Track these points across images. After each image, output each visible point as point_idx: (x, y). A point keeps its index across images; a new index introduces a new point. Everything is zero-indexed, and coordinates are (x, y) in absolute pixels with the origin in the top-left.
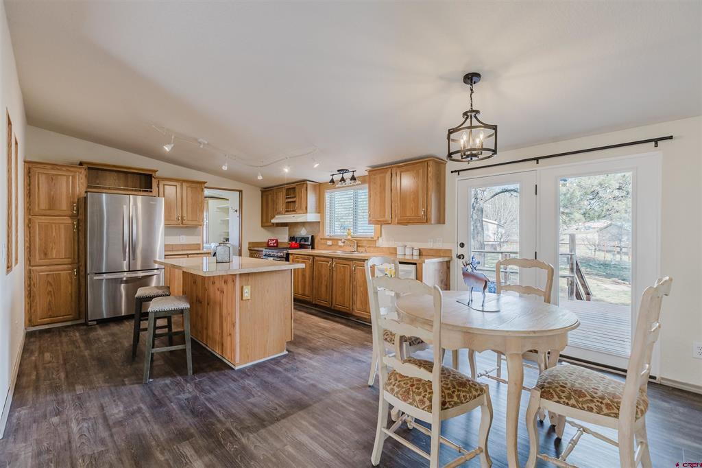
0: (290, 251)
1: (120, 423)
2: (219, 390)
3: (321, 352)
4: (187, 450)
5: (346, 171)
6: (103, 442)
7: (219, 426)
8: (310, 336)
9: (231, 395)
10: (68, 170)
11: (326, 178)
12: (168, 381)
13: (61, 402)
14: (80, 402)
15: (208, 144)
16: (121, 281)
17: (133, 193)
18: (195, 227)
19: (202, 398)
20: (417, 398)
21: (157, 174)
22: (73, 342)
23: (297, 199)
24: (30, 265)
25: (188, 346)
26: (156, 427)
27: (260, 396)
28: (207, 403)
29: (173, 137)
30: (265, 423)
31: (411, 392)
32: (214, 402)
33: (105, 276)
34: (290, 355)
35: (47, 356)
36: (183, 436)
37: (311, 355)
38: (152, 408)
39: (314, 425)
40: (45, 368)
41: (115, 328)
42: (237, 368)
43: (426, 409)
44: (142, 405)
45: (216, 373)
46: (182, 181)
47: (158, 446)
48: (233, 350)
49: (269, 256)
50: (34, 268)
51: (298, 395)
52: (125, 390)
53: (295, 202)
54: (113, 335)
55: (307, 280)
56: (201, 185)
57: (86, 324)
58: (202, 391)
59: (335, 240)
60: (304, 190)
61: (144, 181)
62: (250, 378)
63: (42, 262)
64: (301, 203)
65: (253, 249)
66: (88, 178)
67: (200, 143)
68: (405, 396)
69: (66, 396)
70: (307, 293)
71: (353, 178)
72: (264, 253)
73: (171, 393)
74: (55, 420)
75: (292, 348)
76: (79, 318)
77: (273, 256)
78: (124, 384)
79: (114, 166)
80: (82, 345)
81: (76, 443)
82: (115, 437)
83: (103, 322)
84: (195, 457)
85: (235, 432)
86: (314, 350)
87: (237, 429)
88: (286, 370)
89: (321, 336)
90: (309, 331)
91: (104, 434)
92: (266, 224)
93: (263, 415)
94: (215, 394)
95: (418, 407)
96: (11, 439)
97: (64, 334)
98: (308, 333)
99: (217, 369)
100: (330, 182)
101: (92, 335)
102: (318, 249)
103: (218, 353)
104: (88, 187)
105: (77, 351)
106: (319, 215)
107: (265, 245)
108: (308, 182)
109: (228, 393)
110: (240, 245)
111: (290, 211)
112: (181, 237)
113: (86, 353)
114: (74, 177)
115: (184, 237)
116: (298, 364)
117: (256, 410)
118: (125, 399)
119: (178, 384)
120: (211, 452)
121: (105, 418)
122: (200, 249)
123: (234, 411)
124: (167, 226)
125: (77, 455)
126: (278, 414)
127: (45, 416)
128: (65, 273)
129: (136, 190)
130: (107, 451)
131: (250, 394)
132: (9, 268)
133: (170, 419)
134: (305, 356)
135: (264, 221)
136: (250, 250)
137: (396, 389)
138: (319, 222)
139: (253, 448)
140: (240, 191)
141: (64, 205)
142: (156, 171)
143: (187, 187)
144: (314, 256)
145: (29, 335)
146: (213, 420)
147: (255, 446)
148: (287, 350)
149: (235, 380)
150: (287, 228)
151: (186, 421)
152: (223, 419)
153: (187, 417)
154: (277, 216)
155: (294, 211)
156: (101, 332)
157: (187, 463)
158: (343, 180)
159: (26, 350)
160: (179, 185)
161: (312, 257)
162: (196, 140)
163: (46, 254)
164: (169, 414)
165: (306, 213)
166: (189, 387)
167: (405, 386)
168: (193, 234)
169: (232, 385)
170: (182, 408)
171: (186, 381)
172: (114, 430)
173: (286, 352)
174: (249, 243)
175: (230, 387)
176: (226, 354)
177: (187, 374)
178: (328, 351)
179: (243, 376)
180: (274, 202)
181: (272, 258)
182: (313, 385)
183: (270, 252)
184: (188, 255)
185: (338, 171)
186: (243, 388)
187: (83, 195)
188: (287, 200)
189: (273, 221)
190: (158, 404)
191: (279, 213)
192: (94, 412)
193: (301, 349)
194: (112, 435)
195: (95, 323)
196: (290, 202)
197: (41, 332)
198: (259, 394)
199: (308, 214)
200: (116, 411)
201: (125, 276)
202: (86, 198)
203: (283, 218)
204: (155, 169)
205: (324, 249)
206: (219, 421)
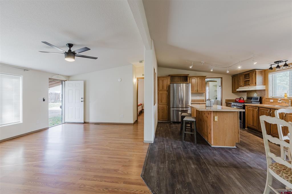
0: (246, 104)
1: (175, 149)
2: (204, 151)
3: (255, 152)
4: (191, 162)
5: (281, 62)
6: (171, 151)
7: (201, 160)
8: (251, 144)
9: (208, 153)
10: (166, 78)
11: (267, 67)
12: (189, 143)
13: (163, 140)
14: (167, 141)
15: (205, 63)
16: (179, 111)
17: (182, 83)
18: (202, 93)
19: (198, 151)
20: (284, 175)
21: (189, 76)
22: (167, 126)
23: (250, 79)
24: (159, 104)
25: (195, 134)
26: (184, 153)
27: (218, 157)
28: (199, 153)
29: (193, 63)
30: (218, 166)
31: (282, 172)
32: (201, 153)
33: (175, 109)
34: (238, 149)
35: (162, 128)
36: (190, 158)
37: (249, 152)
38: (183, 148)
39: (238, 175)
40: (161, 131)
41: (177, 125)
42: (212, 146)
43: (289, 181)
44: (181, 147)
45: (204, 145)
46: (197, 77)
47: (183, 157)
48: (211, 139)
49: (235, 106)
50: (160, 105)
51: (235, 163)
52: (177, 141)
53: (249, 80)
54: (176, 127)
55: (255, 119)
56: (204, 77)
57: (170, 122)
58: (198, 149)
59: (275, 100)
60: (254, 75)
61: (185, 79)
62: (217, 151)
63: (161, 104)
64: (252, 81)
65: (227, 102)
66: (171, 79)
67: (202, 63)
68: (278, 172)
69: (164, 139)
70: (255, 125)
71: (286, 65)
72: (232, 104)
73: (189, 146)
74: (162, 143)
75: (239, 146)
76: (169, 120)
77: (237, 106)
78: (177, 140)
79: (177, 75)
80: (169, 127)
81: (166, 149)
82: (174, 151)
83: (174, 123)
84: (193, 164)
85: (206, 164)
86: (251, 151)
87: (207, 163)
88: (234, 153)
89: (258, 146)
90: (252, 142)
91: (172, 150)
92: (234, 91)
93: (218, 163)
94: (202, 151)
95: (284, 179)
96: (155, 144)
97: (165, 124)
98: (251, 143)
99: (205, 144)
100: (270, 69)
101: (171, 125)
102: (264, 104)
103: (206, 139)
104: (171, 82)
105: (168, 129)
106: (265, 86)
107: (234, 101)
108: (256, 70)
109: (207, 152)
110: (222, 101)
111: (247, 85)
112: (197, 97)
113: (170, 130)
114: (167, 80)
115: (199, 97)
116: (240, 153)
117: (215, 161)
118: (177, 143)
119: (191, 145)
120: (197, 165)
121: (172, 146)
122: (204, 102)
123: (207, 158)
124: (192, 93)
125: (166, 152)
126: (224, 165)
127: (160, 142)
128: (165, 107)
129: (183, 82)
130: (172, 154)
131: (215, 155)
132: (154, 104)
133: (187, 153)
134: (245, 151)
135: (233, 90)
136: (226, 103)
137: (274, 168)
138: (265, 90)
139: (211, 170)
140: (221, 78)
141: (165, 88)
142: (189, 75)
143: (199, 79)
144: (259, 107)
145: (158, 123)
146: (200, 158)
147: (212, 170)
148: (236, 146)
149: (210, 150)
150: (246, 93)
151: (192, 155)
152: (203, 159)
153: (192, 154)
154: (239, 88)
155: (249, 85)
156: (173, 125)
157: (190, 165)
158: (278, 67)
159: (158, 126)
160: (196, 78)
161: (258, 108)
162: (200, 62)
163: (162, 101)
164: (187, 151)
165: (256, 85)
166: (195, 147)
167: (279, 168)
168: (201, 96)
169: (209, 151)
170: (191, 151)
171: (194, 144)
172: (174, 150)
173: (235, 147)
174: (226, 100)
175: (208, 151)
176: (209, 140)
177: (195, 143)
178: (259, 153)
179: (214, 149)
180: (238, 82)
181: (236, 107)
182: (244, 162)
183: (235, 104)
184: (199, 103)
185: (275, 62)
186: (213, 153)
187: (169, 85)
188: (245, 80)
189: (237, 90)
190: (185, 148)
191: (241, 86)
192: (170, 144)
193: (243, 148)
194: (173, 151)
195: (172, 122)
196: (246, 81)
197: (161, 122)
198: (219, 157)
199: (257, 86)
200: (175, 146)
201: (180, 109)
202: (170, 86)
203: (242, 89)
204: (188, 74)
205: (268, 104)
206: (202, 159)
